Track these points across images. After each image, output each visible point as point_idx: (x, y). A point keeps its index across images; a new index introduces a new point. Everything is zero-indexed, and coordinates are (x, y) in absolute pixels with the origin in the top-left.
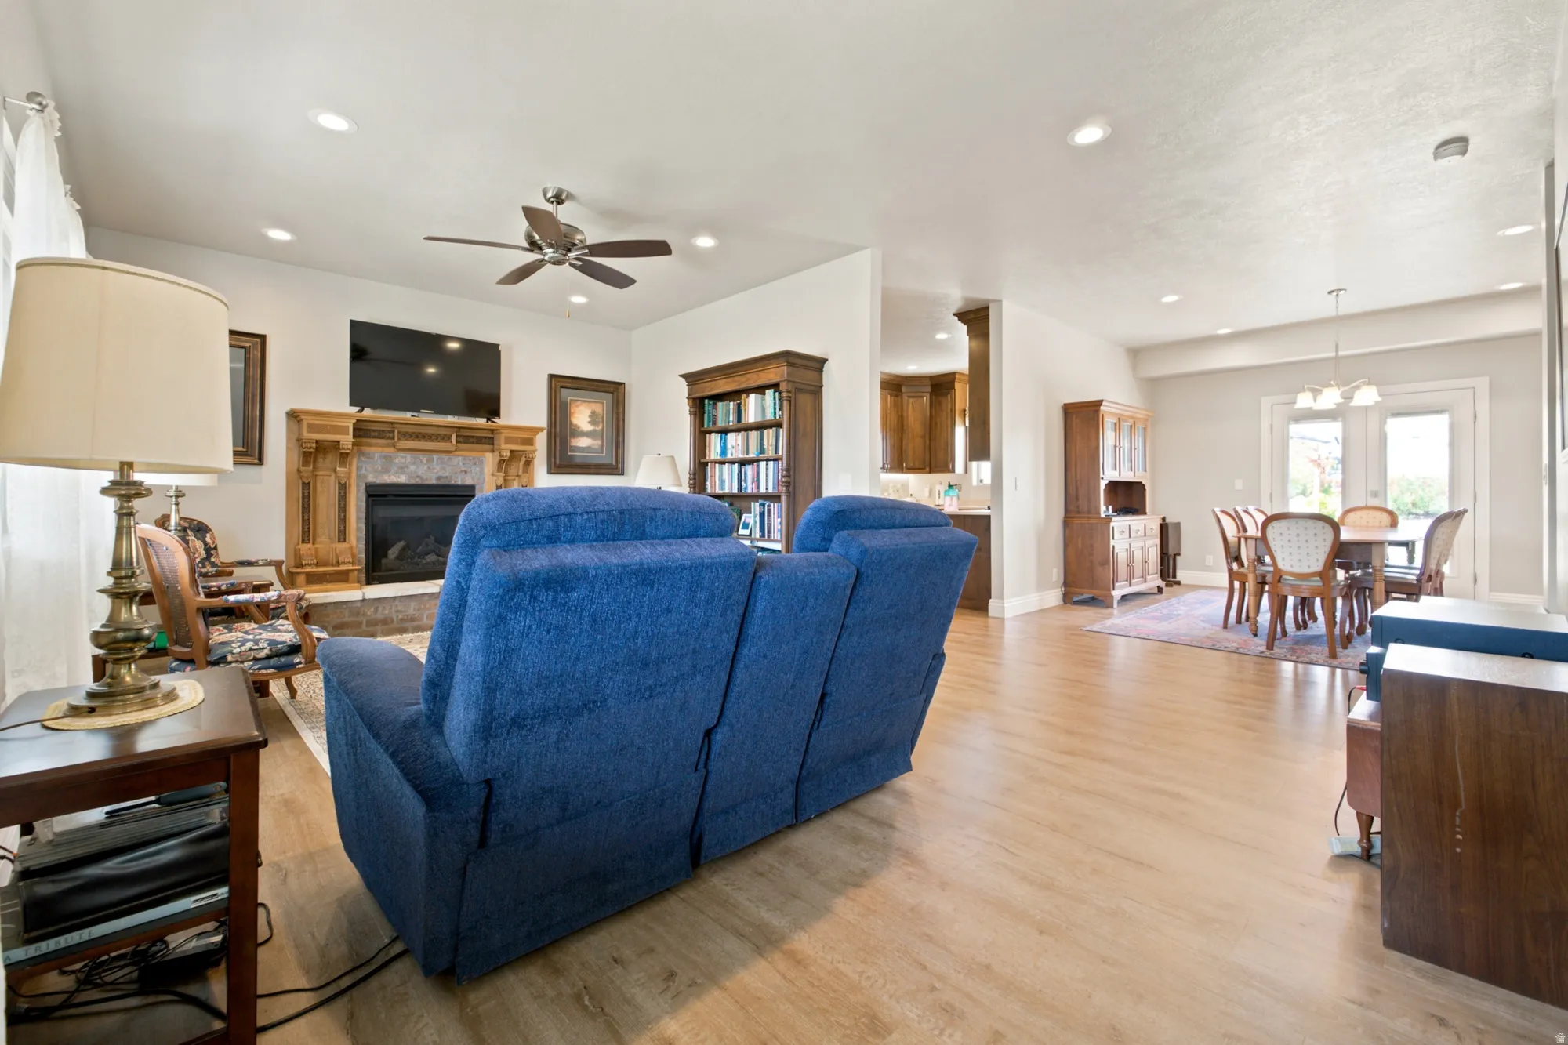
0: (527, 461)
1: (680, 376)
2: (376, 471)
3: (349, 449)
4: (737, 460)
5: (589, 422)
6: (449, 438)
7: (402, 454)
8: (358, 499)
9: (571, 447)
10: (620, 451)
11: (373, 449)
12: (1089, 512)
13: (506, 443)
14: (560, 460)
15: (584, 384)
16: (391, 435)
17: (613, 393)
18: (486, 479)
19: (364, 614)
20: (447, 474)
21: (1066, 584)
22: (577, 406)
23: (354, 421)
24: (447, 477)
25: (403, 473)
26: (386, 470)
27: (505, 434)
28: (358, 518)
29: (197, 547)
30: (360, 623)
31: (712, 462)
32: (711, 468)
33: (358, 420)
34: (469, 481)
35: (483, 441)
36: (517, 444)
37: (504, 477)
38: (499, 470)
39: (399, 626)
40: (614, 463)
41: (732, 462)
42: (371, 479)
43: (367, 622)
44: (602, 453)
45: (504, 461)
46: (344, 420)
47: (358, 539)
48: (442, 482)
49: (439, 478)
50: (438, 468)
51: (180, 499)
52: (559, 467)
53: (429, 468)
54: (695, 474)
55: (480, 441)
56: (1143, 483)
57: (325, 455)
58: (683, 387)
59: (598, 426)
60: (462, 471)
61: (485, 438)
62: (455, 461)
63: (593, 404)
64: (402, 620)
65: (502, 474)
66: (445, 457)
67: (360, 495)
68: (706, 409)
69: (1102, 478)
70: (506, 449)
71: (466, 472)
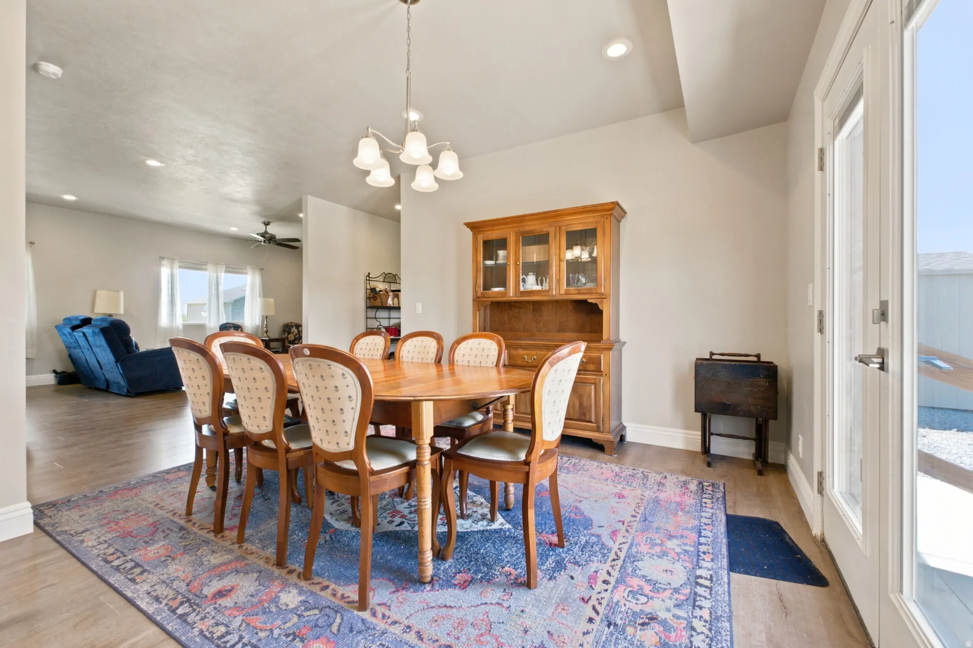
56: (591, 301)
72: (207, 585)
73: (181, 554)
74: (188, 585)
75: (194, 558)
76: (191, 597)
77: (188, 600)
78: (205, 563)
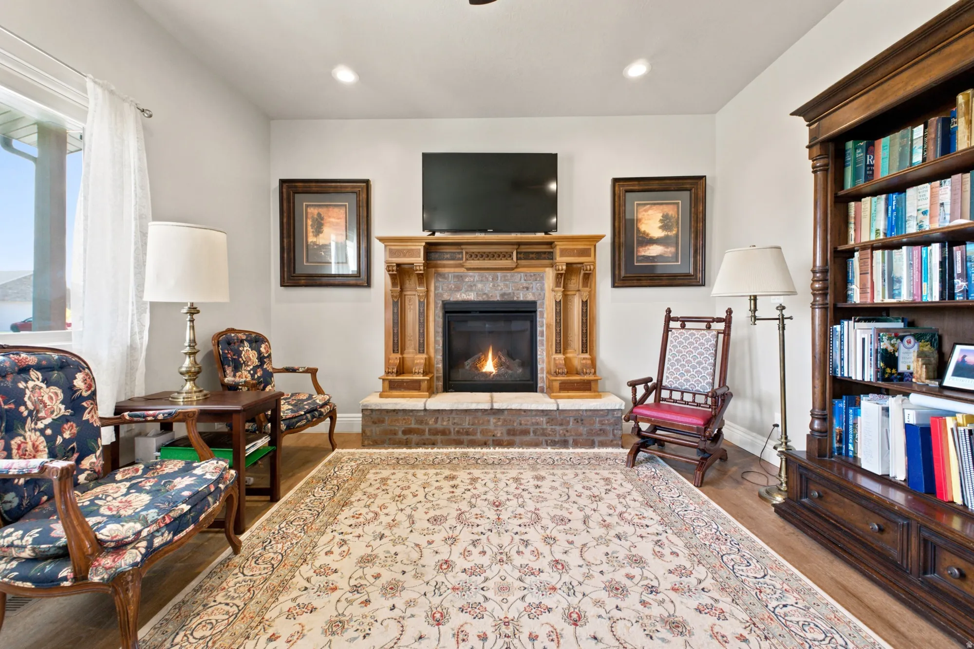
0: (585, 274)
1: (792, 114)
2: (450, 290)
3: (420, 270)
4: (937, 235)
5: (660, 227)
6: (511, 256)
7: (471, 273)
8: (435, 315)
9: (638, 257)
10: (699, 258)
11: (446, 270)
13: (562, 255)
14: (626, 272)
15: (655, 185)
16: (460, 256)
17: (690, 190)
18: (547, 295)
19: (427, 424)
20: (510, 291)
22: (646, 211)
23: (424, 244)
24: (510, 294)
25: (471, 291)
26: (458, 289)
27: (559, 246)
28: (436, 332)
29: (251, 356)
30: (423, 431)
31: (864, 247)
32: (860, 259)
33: (427, 243)
34: (530, 297)
35: (543, 256)
36: (574, 256)
37: (564, 291)
38: (557, 284)
39: (456, 438)
40: (692, 272)
41: (922, 241)
42: (446, 297)
43: (430, 430)
44: (677, 261)
45: (561, 274)
46: (414, 244)
47: (436, 351)
48: (506, 298)
49: (503, 295)
50: (501, 284)
51: (195, 316)
52: (623, 280)
53: (494, 286)
54: (824, 272)
55: (539, 256)
57: (409, 277)
58: (801, 129)
59: (671, 230)
60: (523, 288)
61: (545, 253)
62: (517, 277)
63: (665, 206)
64: (458, 432)
65: (562, 289)
66: (509, 274)
67: (437, 312)
68: (849, 158)
70: (562, 261)
71: (527, 288)
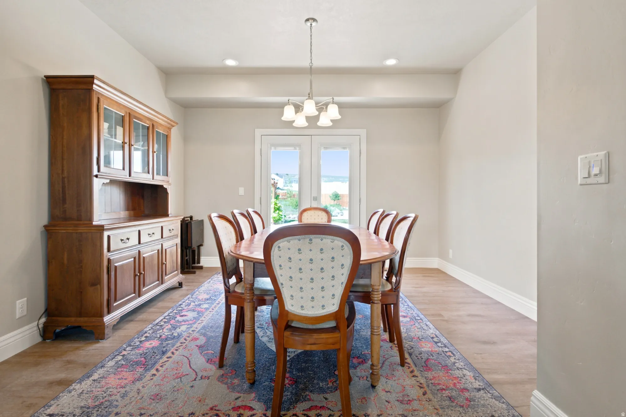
12: (79, 219)
21: (48, 312)
56: (165, 186)
69: (96, 176)
72: (408, 321)
73: (415, 339)
74: (415, 324)
75: (409, 333)
76: (415, 320)
77: (416, 319)
78: (405, 329)
